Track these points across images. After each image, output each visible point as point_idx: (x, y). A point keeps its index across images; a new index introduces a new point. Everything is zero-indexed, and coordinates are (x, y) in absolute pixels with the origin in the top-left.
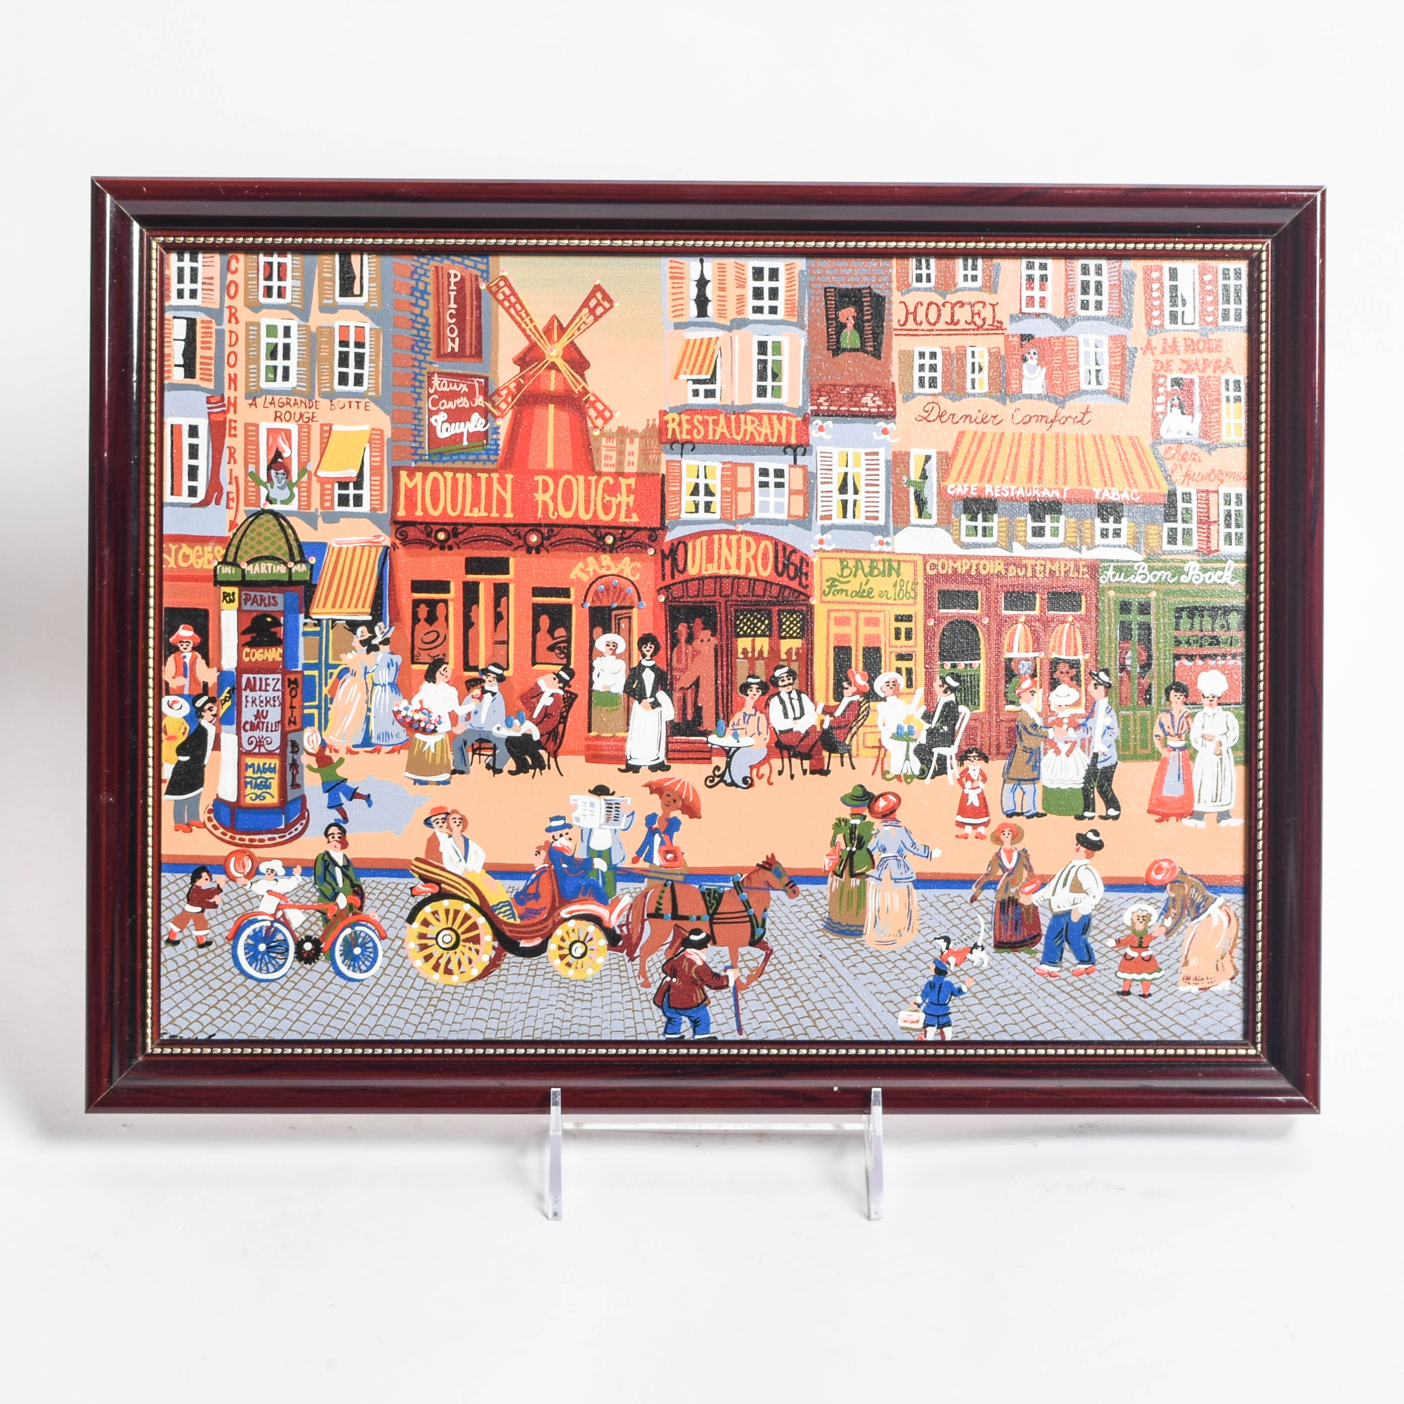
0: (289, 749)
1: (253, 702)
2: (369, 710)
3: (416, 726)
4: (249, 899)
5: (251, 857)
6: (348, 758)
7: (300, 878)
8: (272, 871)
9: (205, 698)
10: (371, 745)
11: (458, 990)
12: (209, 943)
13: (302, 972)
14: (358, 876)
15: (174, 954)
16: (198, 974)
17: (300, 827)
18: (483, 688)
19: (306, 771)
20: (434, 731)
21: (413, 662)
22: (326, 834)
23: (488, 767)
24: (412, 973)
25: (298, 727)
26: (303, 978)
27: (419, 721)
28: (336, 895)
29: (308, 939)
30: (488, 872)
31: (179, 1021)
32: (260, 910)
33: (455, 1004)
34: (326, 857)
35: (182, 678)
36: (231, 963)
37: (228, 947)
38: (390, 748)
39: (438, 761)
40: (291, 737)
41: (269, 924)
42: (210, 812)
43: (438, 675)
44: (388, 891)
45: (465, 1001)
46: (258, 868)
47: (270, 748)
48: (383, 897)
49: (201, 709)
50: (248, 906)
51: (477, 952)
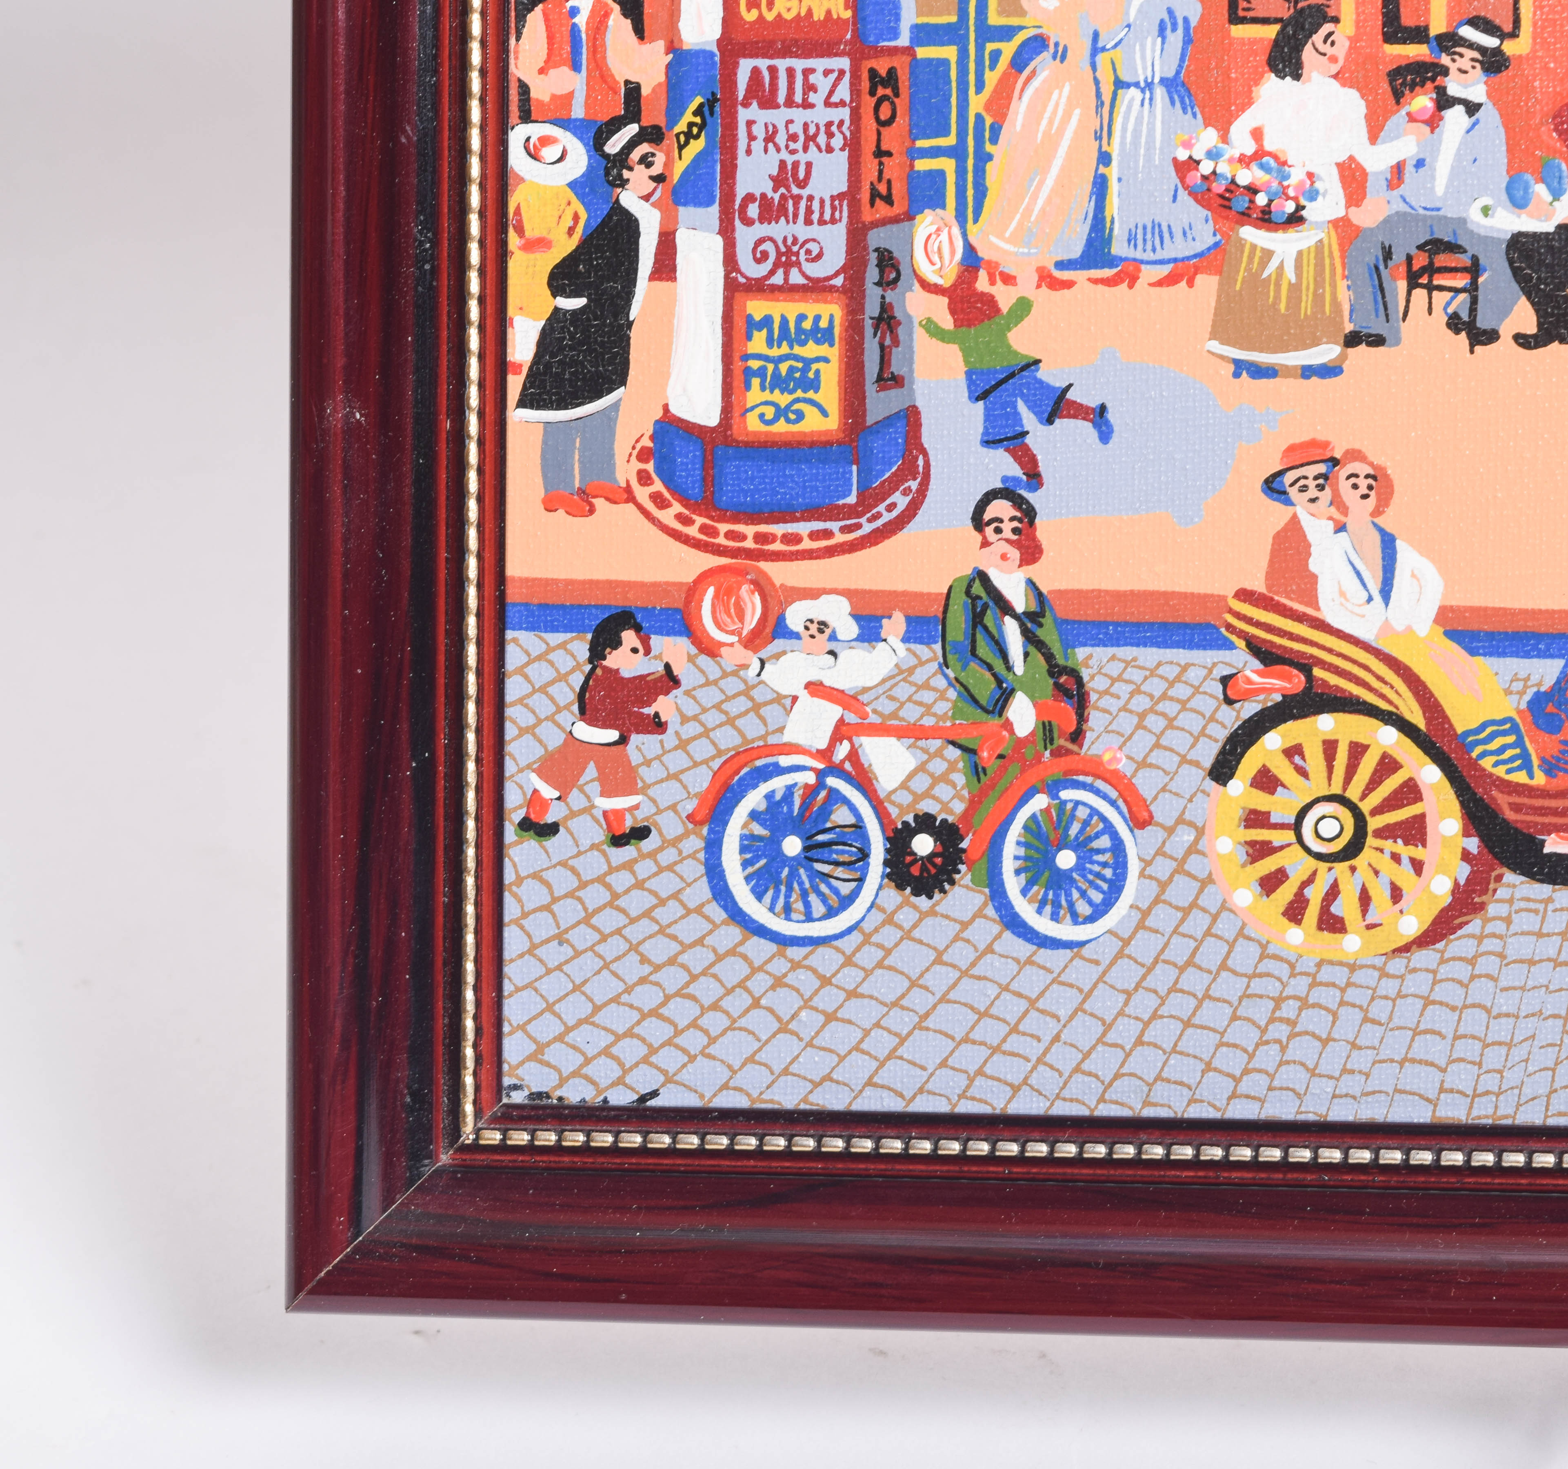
0: (872, 274)
1: (770, 138)
2: (1105, 158)
3: (1241, 203)
4: (756, 708)
5: (762, 586)
6: (1043, 297)
7: (901, 648)
8: (823, 626)
9: (632, 129)
10: (1111, 261)
11: (1360, 977)
12: (641, 833)
13: (906, 917)
14: (1068, 645)
15: (542, 861)
16: (608, 920)
17: (901, 501)
18: (1441, 91)
19: (920, 338)
20: (1296, 219)
21: (1235, 19)
22: (978, 522)
23: (1454, 323)
24: (1226, 927)
25: (898, 208)
26: (908, 935)
27: (1252, 190)
28: (1005, 696)
29: (925, 823)
30: (1452, 634)
31: (556, 1054)
32: (788, 737)
33: (1350, 1018)
34: (978, 589)
35: (565, 71)
36: (702, 891)
37: (695, 843)
38: (1164, 270)
39: (1306, 305)
40: (876, 238)
41: (810, 778)
42: (644, 455)
43: (1308, 53)
44: (1156, 687)
45: (1380, 1010)
46: (781, 619)
47: (816, 270)
48: (1141, 703)
49: (621, 160)
50: (752, 728)
51: (1418, 866)
